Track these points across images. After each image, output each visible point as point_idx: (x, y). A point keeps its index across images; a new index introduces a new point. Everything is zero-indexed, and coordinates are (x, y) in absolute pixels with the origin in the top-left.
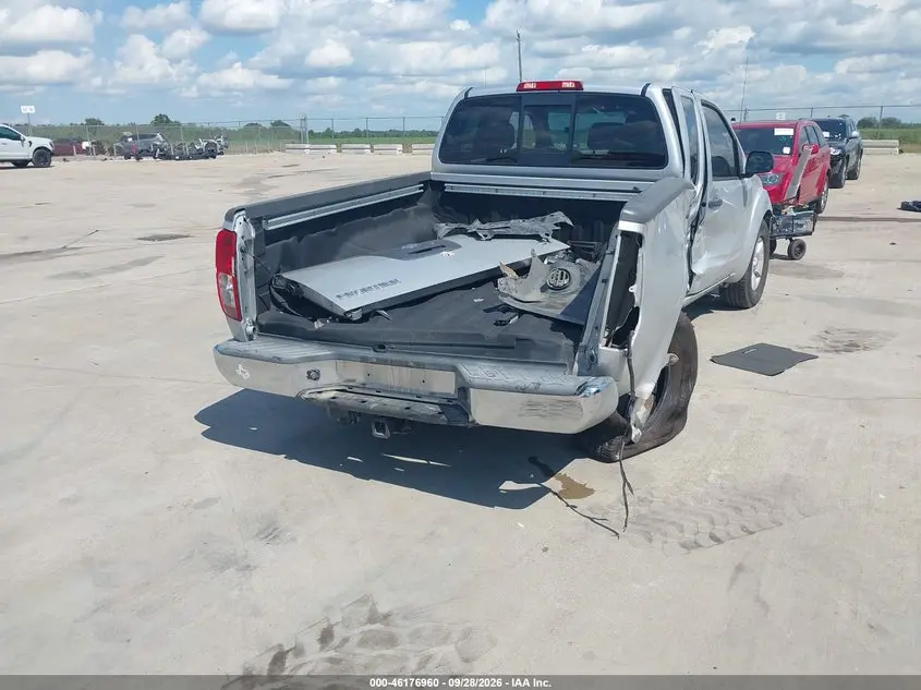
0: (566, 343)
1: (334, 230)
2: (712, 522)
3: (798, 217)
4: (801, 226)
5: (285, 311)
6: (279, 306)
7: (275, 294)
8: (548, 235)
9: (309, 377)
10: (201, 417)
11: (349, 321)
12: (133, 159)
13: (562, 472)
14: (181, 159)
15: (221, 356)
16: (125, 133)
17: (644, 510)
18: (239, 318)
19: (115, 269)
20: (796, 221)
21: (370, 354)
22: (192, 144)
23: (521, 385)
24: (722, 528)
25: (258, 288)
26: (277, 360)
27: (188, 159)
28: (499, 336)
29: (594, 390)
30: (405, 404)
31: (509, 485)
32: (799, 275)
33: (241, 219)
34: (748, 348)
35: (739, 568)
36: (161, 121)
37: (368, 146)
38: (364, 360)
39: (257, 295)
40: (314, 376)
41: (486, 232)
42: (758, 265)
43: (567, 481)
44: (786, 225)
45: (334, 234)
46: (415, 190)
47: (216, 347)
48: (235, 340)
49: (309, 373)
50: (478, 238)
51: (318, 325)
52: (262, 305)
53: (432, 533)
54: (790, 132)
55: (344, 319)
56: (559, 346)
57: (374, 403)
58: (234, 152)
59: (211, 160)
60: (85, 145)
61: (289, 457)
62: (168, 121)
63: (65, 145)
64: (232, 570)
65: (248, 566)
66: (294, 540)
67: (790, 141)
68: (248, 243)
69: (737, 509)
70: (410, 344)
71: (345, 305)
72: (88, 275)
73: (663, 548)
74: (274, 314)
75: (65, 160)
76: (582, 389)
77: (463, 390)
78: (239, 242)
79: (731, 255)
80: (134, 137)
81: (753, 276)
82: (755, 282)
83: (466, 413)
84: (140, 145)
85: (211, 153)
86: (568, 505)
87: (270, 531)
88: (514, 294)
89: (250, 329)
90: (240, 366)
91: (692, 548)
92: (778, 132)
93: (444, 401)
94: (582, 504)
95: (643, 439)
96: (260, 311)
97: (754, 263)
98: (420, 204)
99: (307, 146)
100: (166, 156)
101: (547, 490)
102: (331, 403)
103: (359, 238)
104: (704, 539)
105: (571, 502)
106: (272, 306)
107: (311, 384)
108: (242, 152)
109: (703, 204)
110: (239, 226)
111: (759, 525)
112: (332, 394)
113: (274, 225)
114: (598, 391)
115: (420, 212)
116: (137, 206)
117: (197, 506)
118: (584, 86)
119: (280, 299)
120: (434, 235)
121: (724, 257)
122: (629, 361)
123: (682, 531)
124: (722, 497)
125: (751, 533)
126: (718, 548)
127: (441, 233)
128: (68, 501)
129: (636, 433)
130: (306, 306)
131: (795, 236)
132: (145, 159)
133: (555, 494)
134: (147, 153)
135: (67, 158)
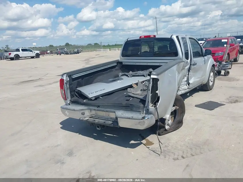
0: (142, 105)
1: (92, 76)
2: (183, 153)
3: (227, 64)
4: (228, 67)
5: (78, 97)
6: (76, 96)
7: (76, 93)
8: (146, 75)
9: (82, 114)
10: (61, 123)
11: (91, 100)
12: (59, 55)
13: (147, 138)
14: (70, 54)
15: (62, 109)
16: (58, 48)
17: (166, 149)
18: (66, 100)
19: (50, 84)
20: (226, 66)
21: (96, 108)
22: (74, 50)
23: (129, 117)
24: (186, 154)
25: (71, 92)
26: (74, 110)
27: (72, 54)
28: (126, 104)
29: (147, 118)
30: (104, 121)
31: (132, 142)
32: (227, 80)
33: (65, 76)
34: (206, 103)
35: (187, 166)
36: (67, 45)
37: (117, 49)
38: (94, 110)
39: (70, 94)
40: (83, 114)
41: (130, 75)
42: (212, 79)
43: (148, 141)
44: (223, 67)
45: (92, 77)
46: (115, 64)
47: (61, 107)
48: (66, 105)
49: (82, 113)
50: (128, 77)
51: (85, 101)
52: (72, 96)
53: (110, 155)
54: (226, 40)
55: (90, 99)
56: (140, 106)
57: (97, 121)
58: (84, 52)
59: (78, 54)
60: (48, 52)
61: (80, 134)
62: (69, 44)
63: (43, 52)
64: (59, 163)
65: (63, 163)
66: (76, 156)
67: (226, 43)
68: (67, 81)
69: (191, 149)
70: (105, 106)
71: (90, 96)
72: (43, 86)
73: (168, 160)
74: (75, 98)
75: (43, 56)
76: (144, 118)
77: (117, 118)
78: (65, 81)
79: (201, 77)
80: (59, 49)
81: (210, 82)
82: (211, 84)
83: (118, 124)
84: (61, 51)
85: (78, 53)
86: (147, 147)
87: (70, 154)
88: (133, 92)
89: (69, 102)
90: (66, 112)
91: (176, 160)
92: (223, 41)
93: (113, 120)
94: (150, 147)
95: (170, 129)
96: (71, 98)
97: (210, 79)
98: (117, 68)
99: (102, 50)
100: (67, 54)
101: (142, 143)
102: (87, 121)
103: (99, 78)
104: (180, 157)
105: (148, 146)
106: (75, 96)
107: (83, 116)
108: (86, 52)
109: (191, 65)
110: (65, 78)
111: (196, 154)
112: (87, 118)
113: (74, 76)
114: (148, 118)
115: (117, 70)
116: (58, 67)
117: (55, 147)
118: (156, 36)
119: (77, 94)
120: (118, 76)
121: (199, 78)
122: (157, 110)
123: (174, 155)
124: (188, 146)
125: (193, 156)
126: (183, 160)
127: (120, 76)
128: (26, 145)
129: (167, 127)
130: (82, 96)
131: (226, 69)
132: (62, 55)
133: (144, 144)
134: (63, 53)
135: (44, 55)
